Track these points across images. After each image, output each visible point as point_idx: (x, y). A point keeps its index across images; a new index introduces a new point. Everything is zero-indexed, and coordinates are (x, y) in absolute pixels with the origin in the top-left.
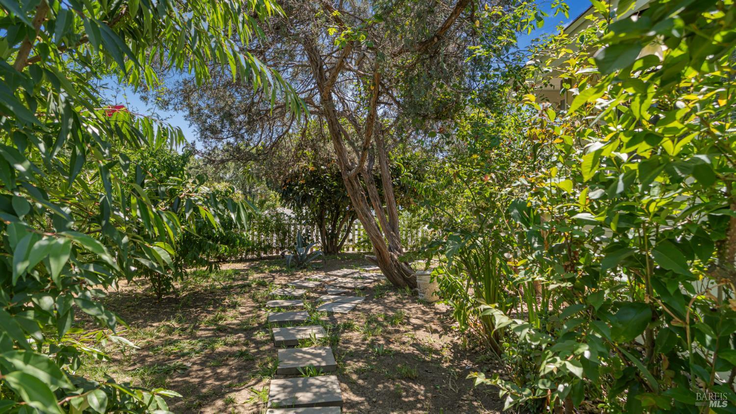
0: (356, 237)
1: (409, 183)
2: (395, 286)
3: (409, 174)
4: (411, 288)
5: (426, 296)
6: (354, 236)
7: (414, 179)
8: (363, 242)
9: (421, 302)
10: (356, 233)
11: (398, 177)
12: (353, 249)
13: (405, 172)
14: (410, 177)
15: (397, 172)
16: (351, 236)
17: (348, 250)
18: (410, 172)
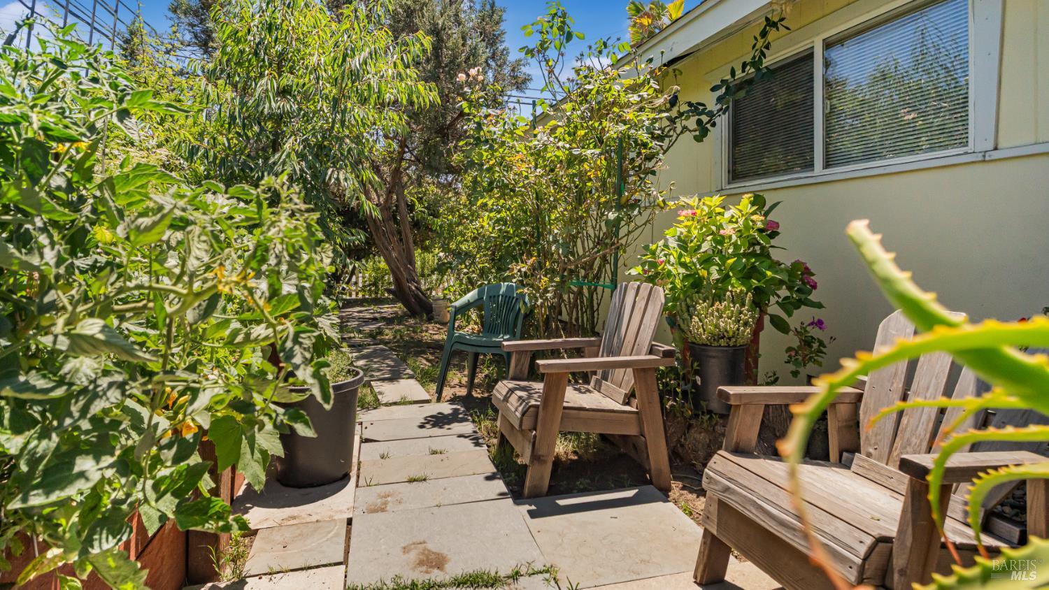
0: (360, 280)
1: (424, 218)
2: (413, 313)
3: (423, 209)
4: (427, 315)
5: (440, 318)
6: (357, 278)
7: (430, 215)
8: (369, 285)
9: (436, 323)
10: (360, 275)
11: (411, 212)
12: (357, 294)
13: (418, 207)
14: (424, 213)
15: (411, 208)
16: (354, 279)
17: (350, 295)
18: (424, 207)
